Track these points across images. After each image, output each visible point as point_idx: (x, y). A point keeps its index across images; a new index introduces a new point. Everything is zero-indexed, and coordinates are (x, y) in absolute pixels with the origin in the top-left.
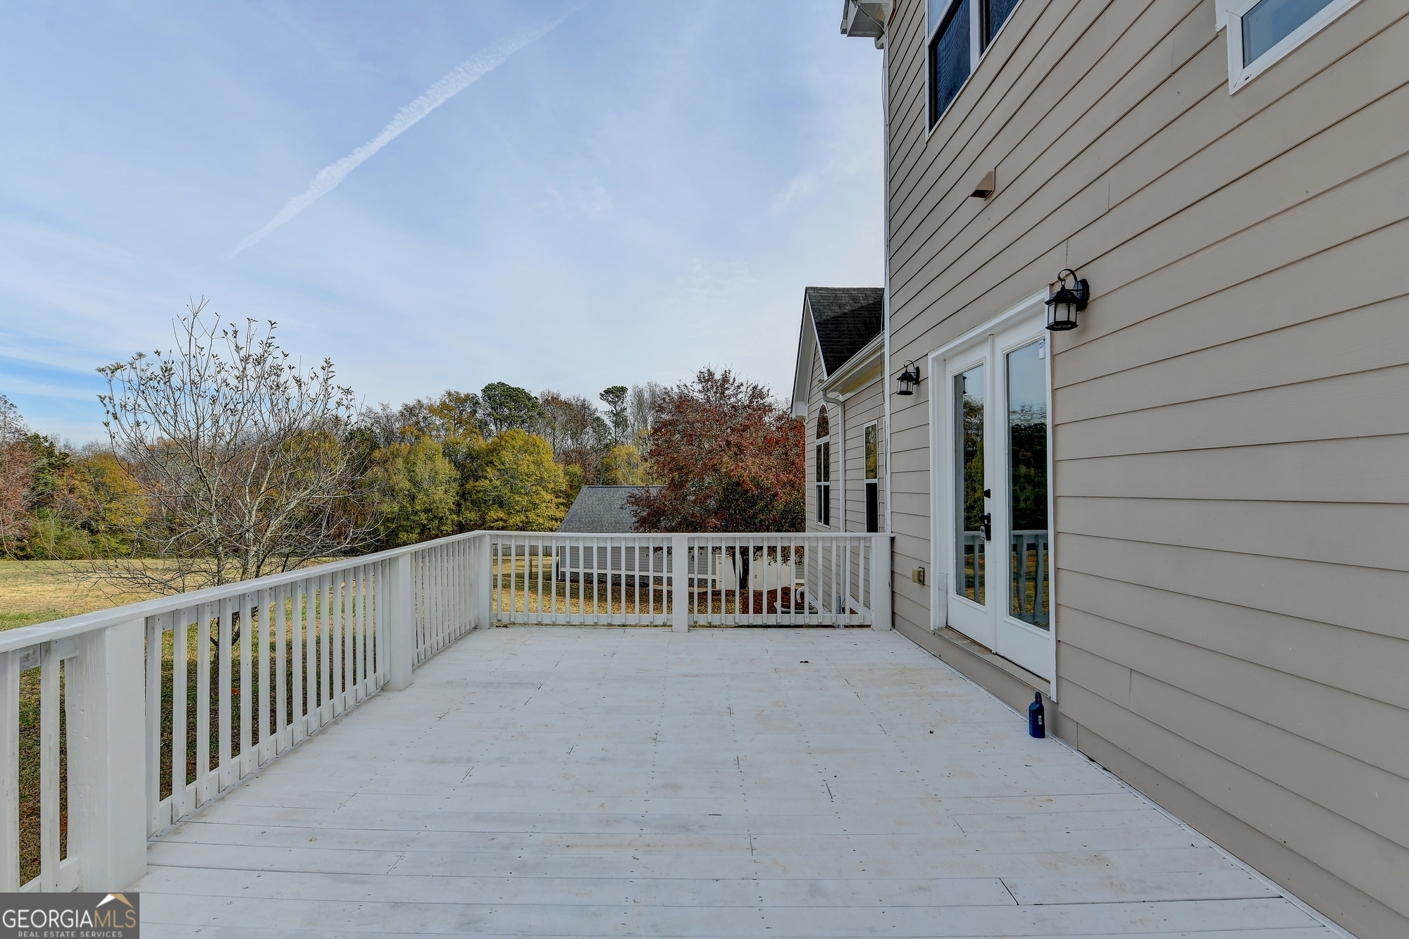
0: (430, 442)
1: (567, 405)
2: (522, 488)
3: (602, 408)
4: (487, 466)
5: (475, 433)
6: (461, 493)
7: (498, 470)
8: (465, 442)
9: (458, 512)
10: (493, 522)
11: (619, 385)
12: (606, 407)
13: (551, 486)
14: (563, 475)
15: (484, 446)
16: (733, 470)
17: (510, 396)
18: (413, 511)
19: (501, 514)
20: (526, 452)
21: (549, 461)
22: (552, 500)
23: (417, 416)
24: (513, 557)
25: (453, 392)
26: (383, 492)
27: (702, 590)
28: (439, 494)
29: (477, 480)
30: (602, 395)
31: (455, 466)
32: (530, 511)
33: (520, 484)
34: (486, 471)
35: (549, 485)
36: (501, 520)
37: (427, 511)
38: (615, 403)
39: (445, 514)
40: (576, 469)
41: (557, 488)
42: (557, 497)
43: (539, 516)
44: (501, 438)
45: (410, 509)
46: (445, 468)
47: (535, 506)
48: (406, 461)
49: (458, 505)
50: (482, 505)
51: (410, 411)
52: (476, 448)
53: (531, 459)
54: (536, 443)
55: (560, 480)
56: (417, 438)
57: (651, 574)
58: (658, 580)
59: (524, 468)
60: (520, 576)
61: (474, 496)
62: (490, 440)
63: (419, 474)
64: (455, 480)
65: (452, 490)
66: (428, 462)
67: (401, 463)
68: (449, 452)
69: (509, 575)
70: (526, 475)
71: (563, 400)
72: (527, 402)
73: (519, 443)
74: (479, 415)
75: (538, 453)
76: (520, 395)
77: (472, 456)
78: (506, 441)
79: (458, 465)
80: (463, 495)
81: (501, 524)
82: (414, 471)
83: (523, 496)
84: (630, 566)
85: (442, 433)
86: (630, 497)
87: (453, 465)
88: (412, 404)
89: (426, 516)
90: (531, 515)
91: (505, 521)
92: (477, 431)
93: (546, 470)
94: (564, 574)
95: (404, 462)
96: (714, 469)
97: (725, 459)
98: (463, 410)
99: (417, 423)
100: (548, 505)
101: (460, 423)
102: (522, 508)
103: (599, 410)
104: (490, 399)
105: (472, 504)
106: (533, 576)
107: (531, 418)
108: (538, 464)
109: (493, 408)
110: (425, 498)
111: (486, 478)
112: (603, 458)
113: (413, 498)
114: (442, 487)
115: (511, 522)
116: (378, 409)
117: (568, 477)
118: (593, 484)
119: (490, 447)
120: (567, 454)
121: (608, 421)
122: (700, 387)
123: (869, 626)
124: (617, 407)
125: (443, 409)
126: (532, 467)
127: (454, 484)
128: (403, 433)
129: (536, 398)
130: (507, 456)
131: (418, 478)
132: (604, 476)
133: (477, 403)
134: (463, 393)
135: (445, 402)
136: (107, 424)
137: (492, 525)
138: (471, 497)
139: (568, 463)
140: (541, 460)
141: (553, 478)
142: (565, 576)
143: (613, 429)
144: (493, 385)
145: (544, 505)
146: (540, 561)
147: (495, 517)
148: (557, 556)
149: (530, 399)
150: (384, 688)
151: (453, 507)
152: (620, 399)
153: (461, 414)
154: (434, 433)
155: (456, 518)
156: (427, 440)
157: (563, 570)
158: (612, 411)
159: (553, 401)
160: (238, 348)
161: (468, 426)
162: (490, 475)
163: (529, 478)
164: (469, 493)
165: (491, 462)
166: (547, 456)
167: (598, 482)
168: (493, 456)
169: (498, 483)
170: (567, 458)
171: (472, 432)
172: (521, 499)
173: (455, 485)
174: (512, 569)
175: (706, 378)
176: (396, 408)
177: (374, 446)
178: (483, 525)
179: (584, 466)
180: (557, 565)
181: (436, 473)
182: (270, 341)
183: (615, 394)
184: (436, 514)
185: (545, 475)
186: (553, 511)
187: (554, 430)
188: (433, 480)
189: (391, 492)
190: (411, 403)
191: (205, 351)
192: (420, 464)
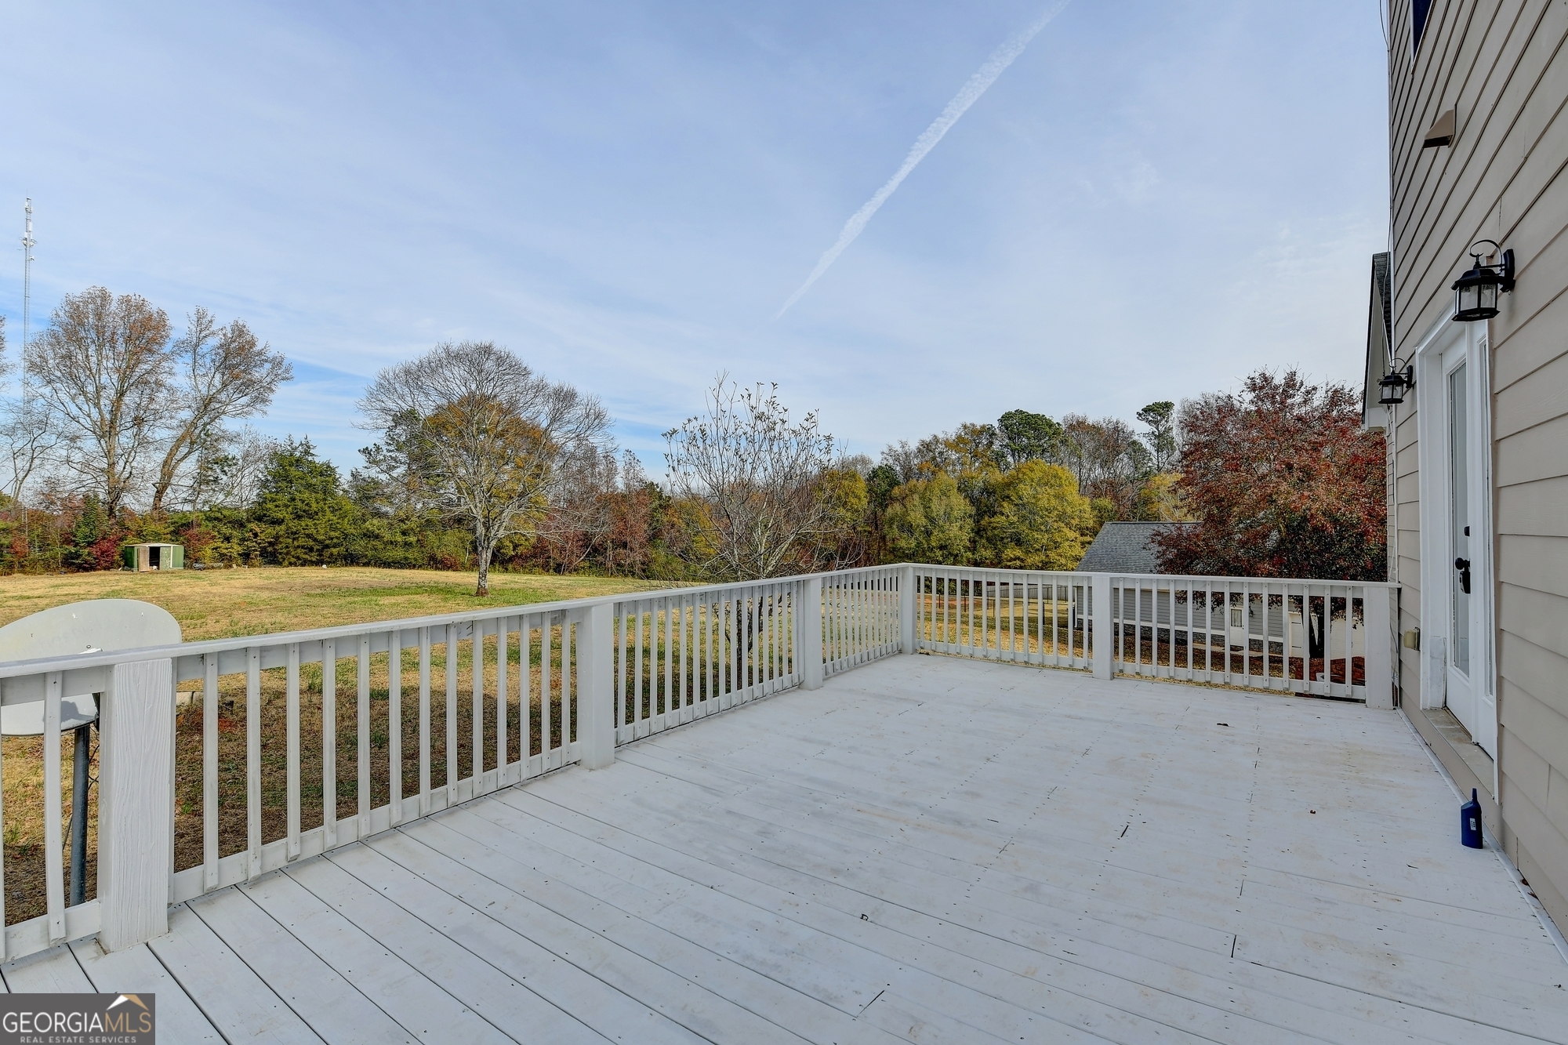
0: (946, 477)
1: (1096, 430)
2: (1042, 524)
3: (1140, 431)
4: (1004, 501)
5: (992, 466)
6: (976, 530)
7: (1016, 505)
8: (983, 476)
9: (973, 550)
10: (1010, 561)
11: (1162, 400)
12: (1146, 428)
13: (1074, 522)
14: (1090, 510)
15: (1000, 480)
16: (1294, 501)
17: (1029, 424)
18: (929, 547)
19: (1018, 553)
20: (1046, 484)
21: (1072, 493)
22: (1076, 538)
23: (933, 451)
24: (1025, 600)
25: (968, 425)
26: (901, 528)
27: (1255, 654)
28: (954, 530)
29: (993, 516)
30: (1140, 415)
31: (971, 501)
32: (1050, 550)
33: (1039, 520)
34: (1002, 506)
35: (1073, 521)
36: (1019, 558)
37: (942, 548)
38: (1156, 423)
39: (960, 551)
40: (1106, 502)
41: (1083, 525)
42: (1082, 535)
43: (1061, 556)
44: (1018, 470)
45: (925, 546)
46: (960, 505)
47: (1057, 545)
48: (922, 498)
49: (973, 542)
50: (998, 543)
51: (926, 447)
52: (993, 482)
53: (1052, 492)
54: (1057, 474)
55: (1086, 516)
56: (933, 473)
57: (1190, 629)
58: (1199, 638)
59: (1044, 503)
60: (1033, 621)
61: (989, 533)
62: (1007, 473)
63: (935, 510)
64: (970, 516)
65: (967, 527)
66: (944, 498)
67: (918, 499)
68: (963, 488)
69: (1022, 619)
70: (1047, 510)
71: (1091, 424)
72: (1048, 429)
73: (1037, 475)
74: (996, 447)
75: (1060, 485)
76: (1040, 422)
77: (988, 490)
78: (1024, 474)
79: (973, 501)
80: (979, 531)
81: (1018, 563)
82: (930, 507)
83: (1043, 533)
84: (1146, 615)
85: (958, 468)
86: (1155, 535)
87: (967, 500)
88: (928, 440)
89: (941, 553)
90: (1052, 555)
91: (1022, 560)
92: (993, 463)
93: (1069, 504)
94: (1081, 622)
95: (920, 498)
96: (1270, 500)
97: (1284, 487)
98: (979, 443)
99: (934, 459)
100: (1070, 542)
101: (976, 456)
102: (1042, 547)
103: (1137, 432)
104: (1007, 429)
105: (987, 541)
106: (1047, 621)
107: (1052, 446)
108: (1060, 497)
109: (1010, 439)
110: (941, 535)
111: (1003, 514)
112: (1140, 489)
113: (928, 533)
114: (957, 524)
115: (1029, 561)
116: (898, 448)
117: (1096, 512)
118: (1128, 520)
119: (1006, 480)
120: (1095, 486)
121: (1147, 445)
122: (1251, 396)
123: (1364, 701)
124: (1160, 428)
125: (958, 443)
126: (1053, 502)
127: (968, 520)
128: (920, 469)
129: (1058, 424)
130: (1026, 490)
131: (934, 515)
132: (1140, 510)
133: (994, 434)
134: (979, 424)
135: (961, 435)
136: (668, 476)
137: (1009, 564)
138: (986, 533)
139: (1096, 496)
140: (1063, 493)
141: (1077, 513)
142: (1082, 624)
143: (1155, 454)
144: (1010, 413)
145: (1067, 543)
146: (1054, 606)
147: (1012, 556)
148: (1074, 601)
149: (1051, 425)
150: (800, 685)
151: (968, 544)
152: (1164, 418)
153: (977, 446)
154: (950, 468)
155: (971, 556)
156: (942, 475)
157: (1080, 616)
158: (1153, 433)
159: (1079, 426)
160: (753, 408)
161: (985, 460)
162: (1006, 511)
163: (1050, 513)
164: (984, 530)
165: (1008, 497)
166: (1070, 488)
167: (1134, 518)
168: (1009, 490)
169: (1015, 519)
170: (1096, 490)
171: (988, 465)
172: (1040, 537)
173: (970, 521)
174: (1025, 612)
175: (1261, 386)
176: (913, 445)
177: (894, 483)
178: (999, 563)
179: (1115, 497)
180: (1074, 610)
181: (951, 508)
182: (773, 400)
183: (1157, 411)
184: (951, 551)
185: (1069, 510)
186: (1077, 551)
187: (1080, 458)
188: (948, 515)
189: (909, 529)
190: (928, 438)
191: (727, 414)
192: (935, 500)
